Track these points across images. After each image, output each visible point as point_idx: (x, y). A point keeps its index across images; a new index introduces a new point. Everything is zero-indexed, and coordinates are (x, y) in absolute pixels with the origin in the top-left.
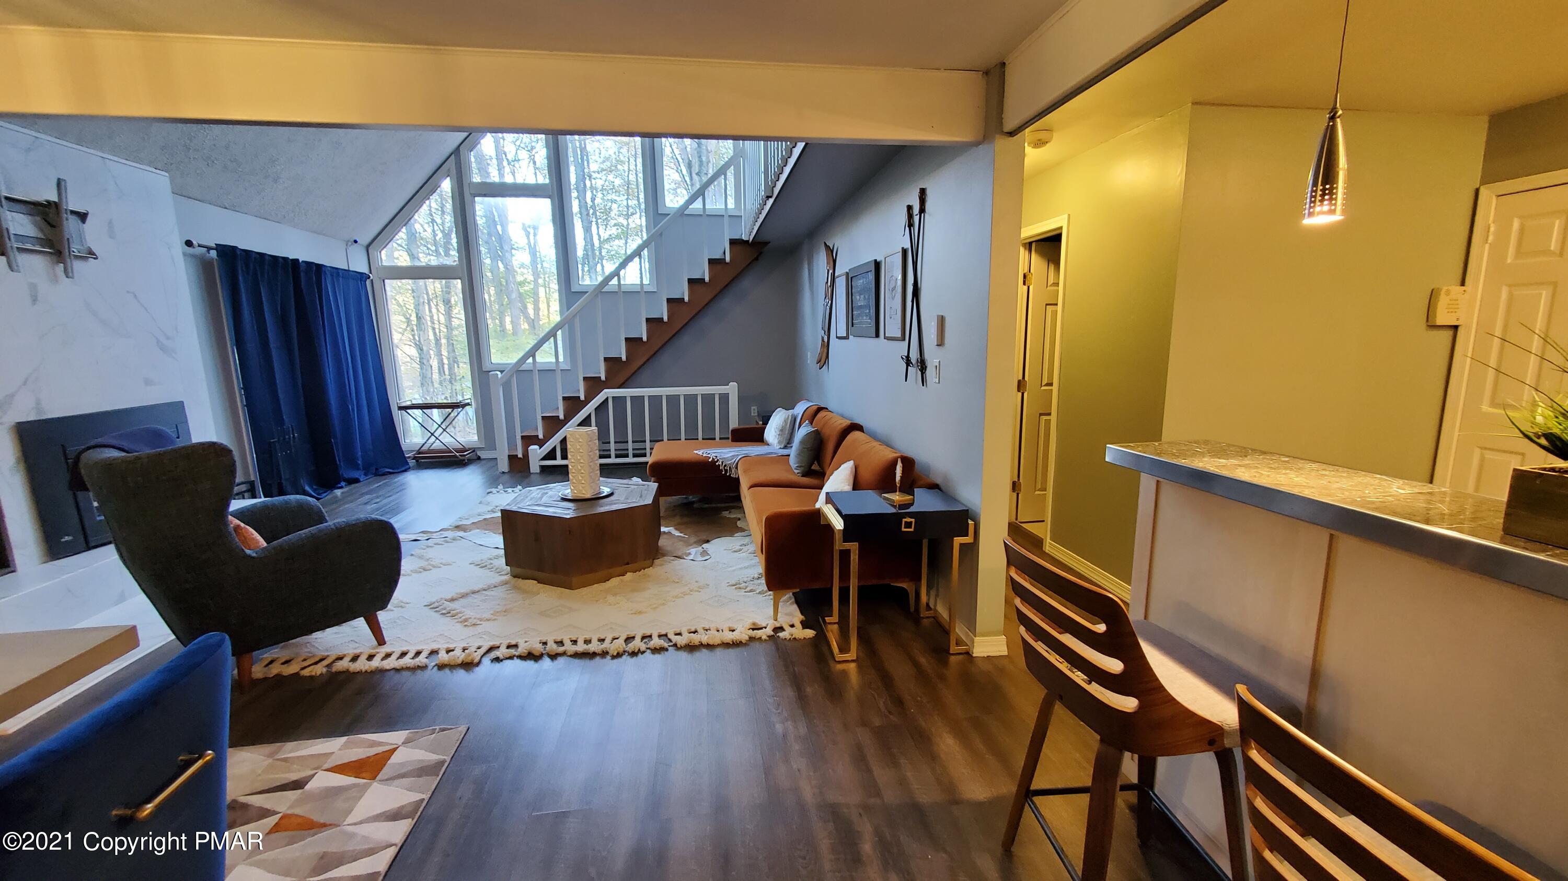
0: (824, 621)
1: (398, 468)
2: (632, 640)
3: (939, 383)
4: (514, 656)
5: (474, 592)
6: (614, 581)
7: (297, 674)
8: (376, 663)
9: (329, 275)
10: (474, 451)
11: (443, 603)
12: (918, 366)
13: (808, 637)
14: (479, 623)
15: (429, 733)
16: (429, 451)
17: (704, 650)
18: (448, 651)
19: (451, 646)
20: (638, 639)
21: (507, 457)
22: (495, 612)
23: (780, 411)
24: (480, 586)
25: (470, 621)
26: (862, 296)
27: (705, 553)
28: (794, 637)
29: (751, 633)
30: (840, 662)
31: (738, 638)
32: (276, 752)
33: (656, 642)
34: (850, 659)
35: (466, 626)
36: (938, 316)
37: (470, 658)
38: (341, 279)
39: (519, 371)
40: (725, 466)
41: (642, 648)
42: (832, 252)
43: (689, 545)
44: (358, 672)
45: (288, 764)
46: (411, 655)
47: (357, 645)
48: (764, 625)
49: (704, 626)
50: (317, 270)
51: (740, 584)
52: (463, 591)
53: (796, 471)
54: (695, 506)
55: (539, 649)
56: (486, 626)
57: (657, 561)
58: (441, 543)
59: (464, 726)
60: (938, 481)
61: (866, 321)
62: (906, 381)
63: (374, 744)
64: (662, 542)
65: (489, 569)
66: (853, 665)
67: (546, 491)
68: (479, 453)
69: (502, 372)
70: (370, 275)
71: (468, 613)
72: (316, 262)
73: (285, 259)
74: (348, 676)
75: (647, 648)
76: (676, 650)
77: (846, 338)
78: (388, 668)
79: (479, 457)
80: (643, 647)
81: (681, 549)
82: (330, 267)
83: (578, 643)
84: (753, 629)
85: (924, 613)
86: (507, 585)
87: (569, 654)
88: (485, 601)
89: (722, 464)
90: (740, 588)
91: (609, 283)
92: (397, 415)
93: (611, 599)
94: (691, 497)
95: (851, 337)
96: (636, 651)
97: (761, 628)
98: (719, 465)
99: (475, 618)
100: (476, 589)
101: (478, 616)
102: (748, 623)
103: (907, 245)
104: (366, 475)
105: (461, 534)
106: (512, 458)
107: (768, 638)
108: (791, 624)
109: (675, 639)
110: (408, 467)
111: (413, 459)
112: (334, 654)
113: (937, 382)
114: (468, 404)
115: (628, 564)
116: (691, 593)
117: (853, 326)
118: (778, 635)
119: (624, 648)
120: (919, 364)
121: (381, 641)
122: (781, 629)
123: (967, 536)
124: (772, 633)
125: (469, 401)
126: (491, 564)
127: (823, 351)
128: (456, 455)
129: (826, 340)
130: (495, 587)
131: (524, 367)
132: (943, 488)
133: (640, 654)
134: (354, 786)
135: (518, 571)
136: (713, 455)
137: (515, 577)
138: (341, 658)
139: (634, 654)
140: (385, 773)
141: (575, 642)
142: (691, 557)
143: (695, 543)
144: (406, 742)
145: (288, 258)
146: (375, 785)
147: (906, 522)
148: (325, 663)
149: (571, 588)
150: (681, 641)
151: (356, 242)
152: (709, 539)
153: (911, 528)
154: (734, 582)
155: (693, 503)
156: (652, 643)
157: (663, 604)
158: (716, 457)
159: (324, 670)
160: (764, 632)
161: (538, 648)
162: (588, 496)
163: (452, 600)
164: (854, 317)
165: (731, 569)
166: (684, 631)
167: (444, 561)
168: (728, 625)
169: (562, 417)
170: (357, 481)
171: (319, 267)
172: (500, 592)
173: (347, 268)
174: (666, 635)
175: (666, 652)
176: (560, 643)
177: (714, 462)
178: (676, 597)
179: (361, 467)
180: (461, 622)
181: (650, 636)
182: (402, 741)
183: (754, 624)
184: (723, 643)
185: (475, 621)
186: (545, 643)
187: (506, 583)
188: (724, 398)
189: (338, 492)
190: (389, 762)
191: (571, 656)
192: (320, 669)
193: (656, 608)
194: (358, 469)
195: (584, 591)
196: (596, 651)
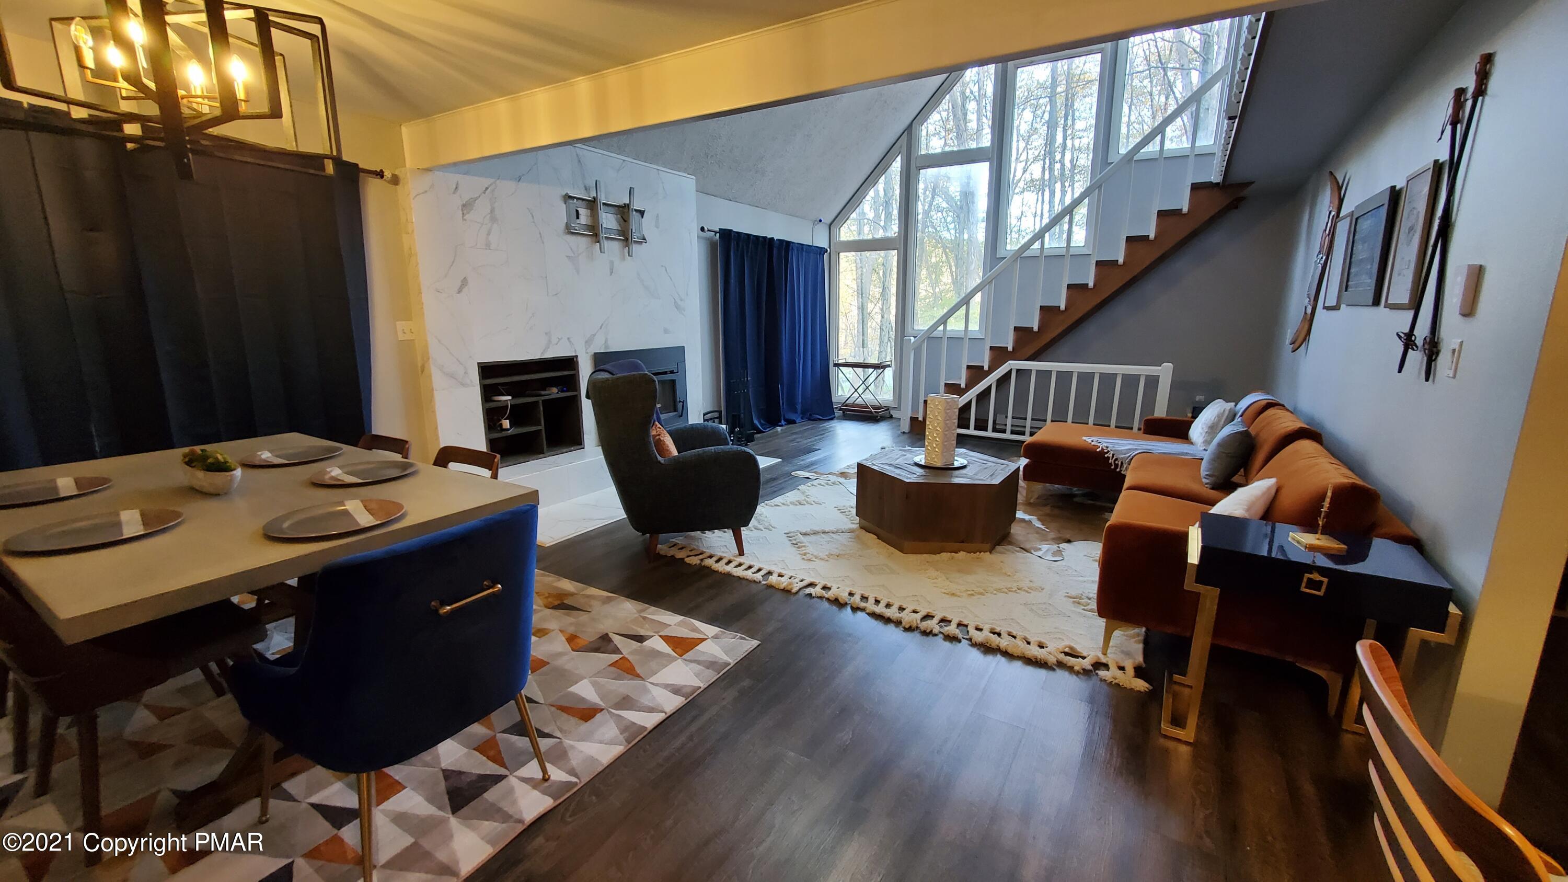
0: (1170, 676)
1: (826, 416)
2: (931, 618)
3: (1454, 377)
4: (824, 597)
5: (824, 532)
6: (945, 556)
7: (683, 559)
8: (729, 568)
9: (796, 251)
10: (888, 409)
11: (797, 535)
12: (1425, 350)
13: (1138, 689)
14: (814, 559)
15: (731, 636)
16: (853, 405)
17: (999, 656)
18: (781, 575)
19: (783, 572)
20: (936, 620)
21: (909, 419)
22: (830, 554)
23: (1220, 402)
24: (833, 528)
25: (808, 555)
26: (1366, 245)
27: (1059, 552)
28: (1116, 681)
29: (1062, 657)
30: (1165, 737)
31: (1042, 656)
32: (643, 611)
33: (952, 629)
34: (1184, 739)
35: (803, 559)
36: (1470, 267)
37: (790, 587)
38: (804, 253)
39: (930, 338)
40: (1116, 459)
41: (936, 631)
42: (1340, 188)
43: (1044, 538)
44: (716, 571)
45: (644, 622)
46: (753, 570)
47: (727, 551)
48: (1085, 654)
49: (1010, 630)
50: (786, 245)
51: (1080, 598)
52: (817, 529)
53: (1205, 481)
54: (1076, 499)
55: (843, 598)
56: (818, 564)
57: (999, 548)
58: (822, 484)
59: (756, 641)
60: (1423, 533)
61: (1365, 281)
62: (1400, 371)
63: (696, 630)
64: (1016, 529)
65: (847, 515)
66: (1184, 749)
67: (905, 454)
68: (892, 412)
69: (915, 337)
70: (828, 249)
71: (811, 549)
72: (786, 240)
73: (765, 238)
74: (709, 571)
75: (941, 632)
76: (969, 645)
77: (1336, 308)
78: (735, 574)
79: (892, 416)
80: (936, 629)
81: (1032, 540)
82: (798, 243)
83: (880, 605)
84: (1066, 654)
85: (1348, 724)
86: (853, 534)
87: (868, 611)
88: (828, 542)
89: (1113, 457)
90: (1079, 603)
91: (1031, 248)
92: (832, 369)
93: (933, 573)
94: (1075, 489)
95: (1343, 306)
96: (928, 631)
97: (1077, 657)
98: (1108, 458)
99: (812, 555)
100: (827, 530)
101: (815, 554)
102: (1063, 645)
103: (1444, 156)
104: (802, 418)
105: (842, 480)
106: (913, 420)
107: (1082, 672)
108: (1122, 665)
109: (973, 632)
110: (833, 416)
111: (839, 410)
112: (709, 552)
113: (1451, 376)
114: (889, 366)
115: (963, 542)
116: (1018, 591)
117: (1346, 291)
118: (1097, 672)
119: (917, 624)
120: (1427, 346)
121: (741, 553)
122: (1106, 666)
123: (1443, 632)
124: (1090, 667)
125: (889, 363)
126: (850, 511)
127: (1303, 327)
128: (871, 411)
129: (1309, 311)
130: (842, 532)
131: (935, 334)
132: (1428, 547)
133: (931, 635)
134: (669, 655)
135: (865, 523)
136: (1106, 445)
137: (861, 528)
138: (711, 557)
139: (927, 633)
140: (689, 655)
141: (877, 602)
142: (1040, 553)
143: (1053, 539)
144: (715, 637)
145: (766, 237)
146: (680, 660)
147: (1309, 579)
148: (701, 557)
149: (902, 551)
150: (978, 637)
151: (820, 221)
152: (1072, 540)
153: (1319, 590)
154: (1073, 594)
155: (1075, 496)
156: (946, 629)
157: (981, 594)
158: (1107, 447)
159: (699, 562)
160: (1079, 663)
161: (844, 596)
162: (939, 465)
163: (805, 534)
164: (1351, 276)
165: (1081, 579)
166: (987, 628)
167: (816, 500)
168: (1039, 639)
169: (963, 386)
170: (793, 422)
171: (788, 244)
172: (843, 539)
173: (811, 244)
174: (966, 626)
175: (958, 644)
176: (864, 598)
177: (1102, 453)
178: (999, 590)
179: (799, 411)
180: (802, 554)
181: (950, 621)
182: (712, 635)
183: (1071, 648)
184: (1025, 657)
185: (811, 556)
186: (851, 594)
187: (851, 531)
188: (1153, 382)
189: (779, 429)
190: (696, 648)
191: (869, 614)
192: (694, 561)
193: (972, 595)
194: (797, 413)
195: (912, 557)
196: (891, 618)
